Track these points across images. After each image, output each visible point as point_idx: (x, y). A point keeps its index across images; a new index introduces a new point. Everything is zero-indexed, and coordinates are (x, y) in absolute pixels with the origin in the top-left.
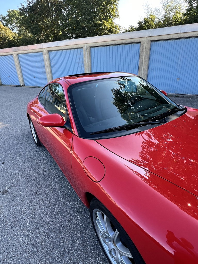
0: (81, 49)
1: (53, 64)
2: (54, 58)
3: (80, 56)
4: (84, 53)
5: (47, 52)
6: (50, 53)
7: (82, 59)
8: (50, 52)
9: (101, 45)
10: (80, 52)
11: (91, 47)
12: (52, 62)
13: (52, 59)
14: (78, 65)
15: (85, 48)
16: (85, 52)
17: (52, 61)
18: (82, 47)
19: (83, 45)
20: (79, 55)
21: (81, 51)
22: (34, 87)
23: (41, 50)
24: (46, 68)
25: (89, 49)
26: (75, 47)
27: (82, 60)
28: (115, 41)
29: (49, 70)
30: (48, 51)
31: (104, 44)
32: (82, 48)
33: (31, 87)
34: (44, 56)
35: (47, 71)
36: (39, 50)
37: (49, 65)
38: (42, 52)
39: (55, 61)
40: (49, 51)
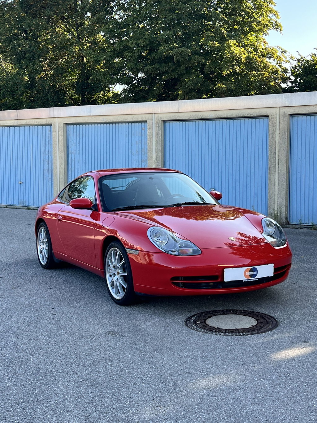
0: (143, 124)
1: (73, 154)
2: (78, 139)
3: (140, 139)
4: (148, 132)
5: (62, 125)
6: (69, 130)
7: (143, 145)
8: (69, 126)
9: (187, 118)
10: (140, 131)
11: (165, 121)
12: (71, 149)
13: (73, 143)
14: (133, 157)
15: (152, 122)
16: (152, 131)
17: (73, 146)
18: (144, 120)
19: (147, 116)
20: (137, 137)
21: (142, 129)
22: (14, 207)
23: (49, 121)
24: (54, 161)
25: (160, 124)
26: (129, 119)
27: (143, 147)
28: (217, 112)
29: (63, 166)
30: (65, 125)
31: (193, 116)
32: (146, 122)
33: (7, 208)
34: (53, 133)
35: (56, 168)
36: (44, 122)
37: (62, 155)
38: (51, 125)
39: (78, 147)
40: (67, 124)
